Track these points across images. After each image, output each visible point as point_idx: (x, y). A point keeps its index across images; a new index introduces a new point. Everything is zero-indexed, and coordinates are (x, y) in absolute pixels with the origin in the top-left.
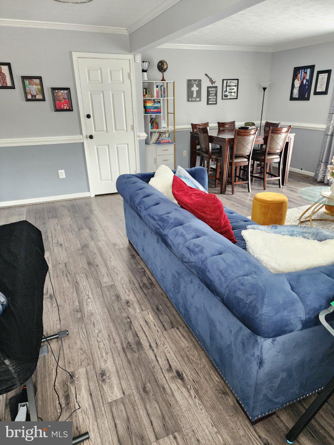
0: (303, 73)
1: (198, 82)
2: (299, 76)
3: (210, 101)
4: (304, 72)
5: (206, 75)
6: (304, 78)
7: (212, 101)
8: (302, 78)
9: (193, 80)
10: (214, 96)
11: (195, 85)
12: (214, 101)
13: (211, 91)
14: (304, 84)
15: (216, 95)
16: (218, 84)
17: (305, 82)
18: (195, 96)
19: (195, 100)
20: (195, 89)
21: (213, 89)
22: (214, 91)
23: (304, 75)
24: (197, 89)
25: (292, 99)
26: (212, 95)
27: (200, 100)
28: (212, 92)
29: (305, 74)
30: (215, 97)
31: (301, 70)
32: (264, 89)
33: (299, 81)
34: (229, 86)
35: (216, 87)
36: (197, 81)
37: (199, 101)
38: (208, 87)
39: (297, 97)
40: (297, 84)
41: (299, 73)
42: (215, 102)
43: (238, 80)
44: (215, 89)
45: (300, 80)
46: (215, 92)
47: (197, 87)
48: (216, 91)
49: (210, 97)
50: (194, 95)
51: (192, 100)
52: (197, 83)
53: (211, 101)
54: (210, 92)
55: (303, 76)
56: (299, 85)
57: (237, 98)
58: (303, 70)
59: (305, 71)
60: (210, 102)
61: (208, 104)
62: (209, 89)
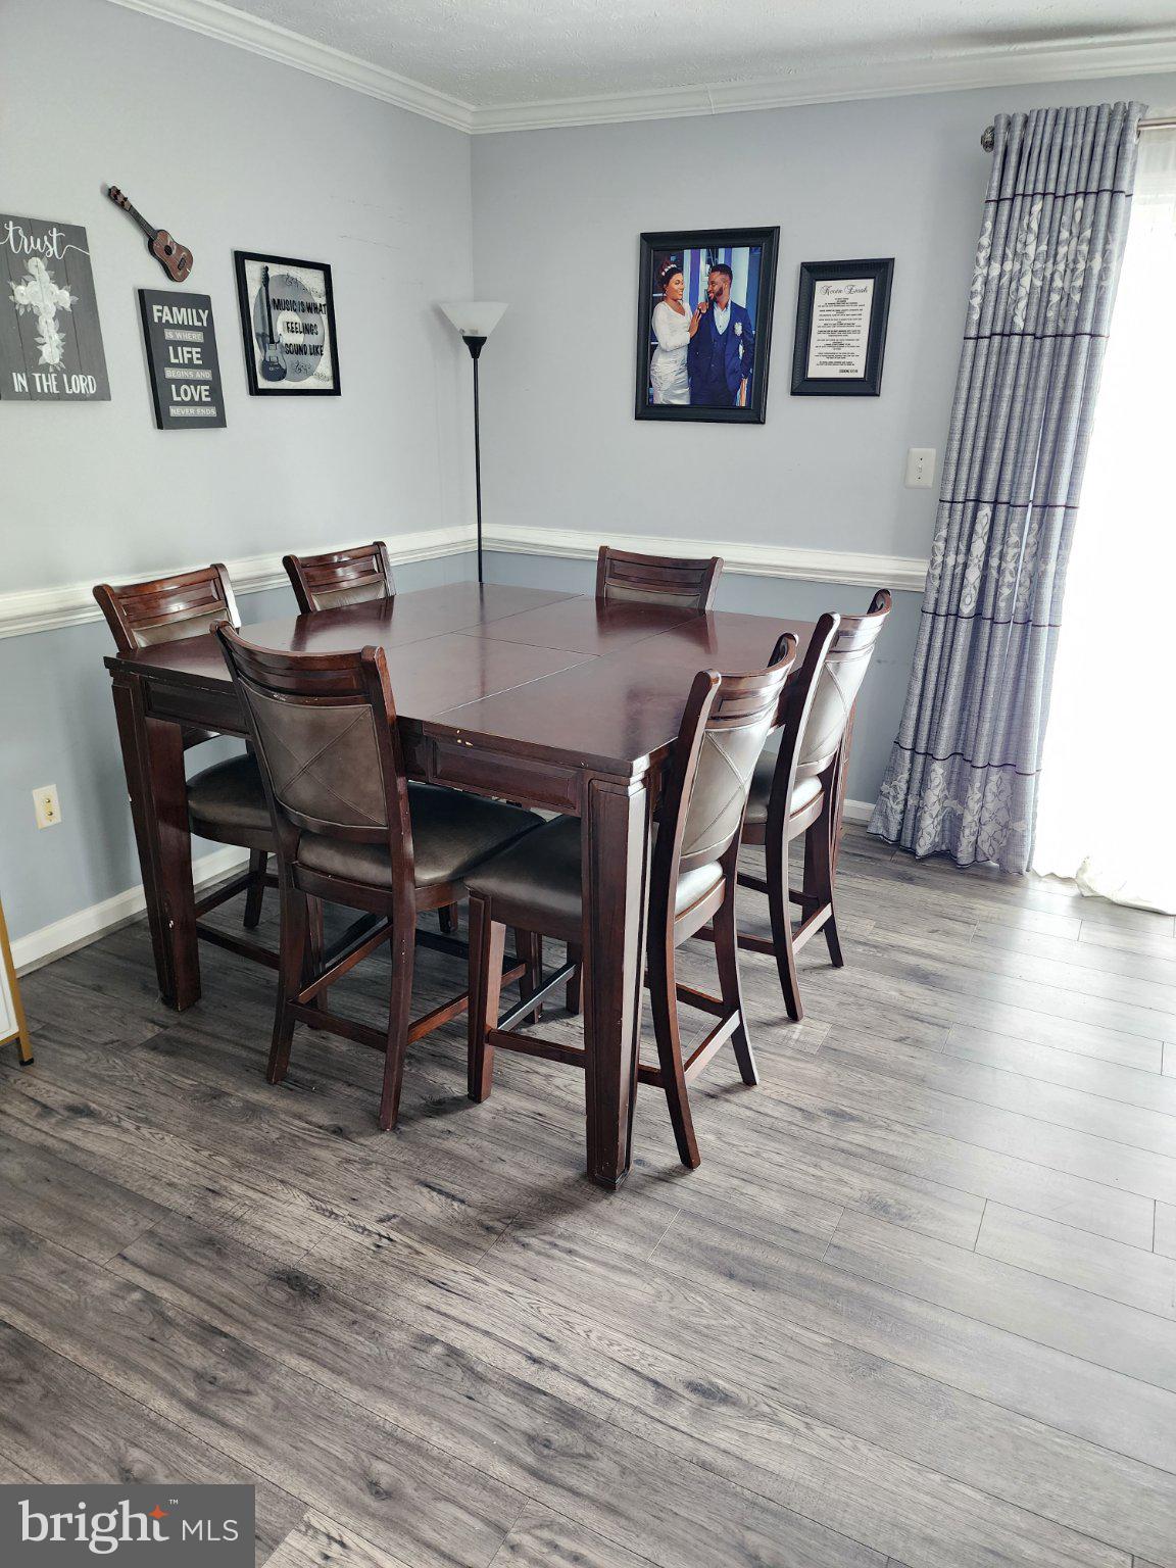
0: (704, 268)
1: (62, 242)
2: (676, 287)
3: (173, 398)
4: (709, 262)
5: (114, 195)
6: (713, 300)
7: (192, 403)
8: (702, 299)
9: (17, 220)
10: (197, 367)
11: (37, 267)
12: (201, 403)
13: (168, 325)
14: (721, 331)
15: (210, 355)
16: (211, 277)
17: (722, 319)
18: (51, 351)
19: (60, 386)
20: (44, 295)
21: (182, 315)
22: (193, 328)
23: (711, 283)
24: (65, 298)
25: (647, 409)
26: (184, 354)
27: (103, 394)
28: (180, 335)
29: (718, 277)
30: (207, 375)
31: (687, 254)
32: (475, 344)
33: (682, 311)
34: (279, 305)
35: (202, 302)
36: (55, 234)
37: (93, 399)
38: (145, 298)
39: (685, 401)
40: (674, 328)
41: (679, 269)
42: (211, 412)
43: (326, 269)
44: (200, 319)
45: (686, 306)
46: (198, 337)
47: (58, 281)
48: (209, 331)
49: (170, 373)
50: (45, 351)
51: (31, 383)
52: (53, 250)
53: (183, 403)
54: (169, 335)
55: (703, 285)
56: (686, 338)
57: (336, 393)
58: (703, 253)
59: (721, 260)
60: (175, 411)
61: (162, 421)
62: (158, 311)
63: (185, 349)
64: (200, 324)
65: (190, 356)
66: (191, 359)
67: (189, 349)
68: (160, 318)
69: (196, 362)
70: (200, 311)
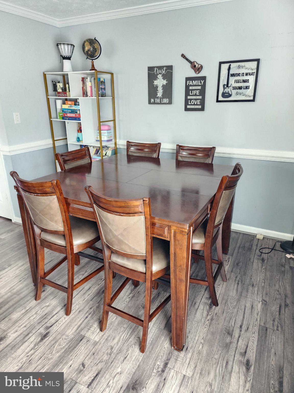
1: (166, 70)
3: (189, 104)
5: (183, 56)
7: (194, 105)
9: (157, 67)
11: (160, 76)
12: (197, 105)
13: (191, 85)
15: (202, 93)
18: (160, 94)
19: (160, 101)
20: (160, 82)
21: (197, 82)
22: (199, 85)
24: (165, 82)
26: (194, 92)
27: (170, 103)
28: (194, 88)
30: (201, 97)
34: (233, 75)
35: (204, 78)
36: (165, 68)
37: (167, 104)
38: (188, 79)
42: (200, 107)
43: (258, 61)
44: (201, 83)
46: (200, 88)
47: (164, 79)
48: (204, 86)
49: (190, 97)
50: (158, 94)
51: (155, 101)
52: (164, 72)
53: (191, 105)
54: (191, 88)
57: (253, 100)
60: (188, 107)
61: (186, 109)
62: (189, 82)
63: (195, 91)
64: (201, 84)
65: (196, 93)
66: (196, 94)
67: (196, 91)
68: (189, 84)
69: (197, 94)
70: (202, 81)
